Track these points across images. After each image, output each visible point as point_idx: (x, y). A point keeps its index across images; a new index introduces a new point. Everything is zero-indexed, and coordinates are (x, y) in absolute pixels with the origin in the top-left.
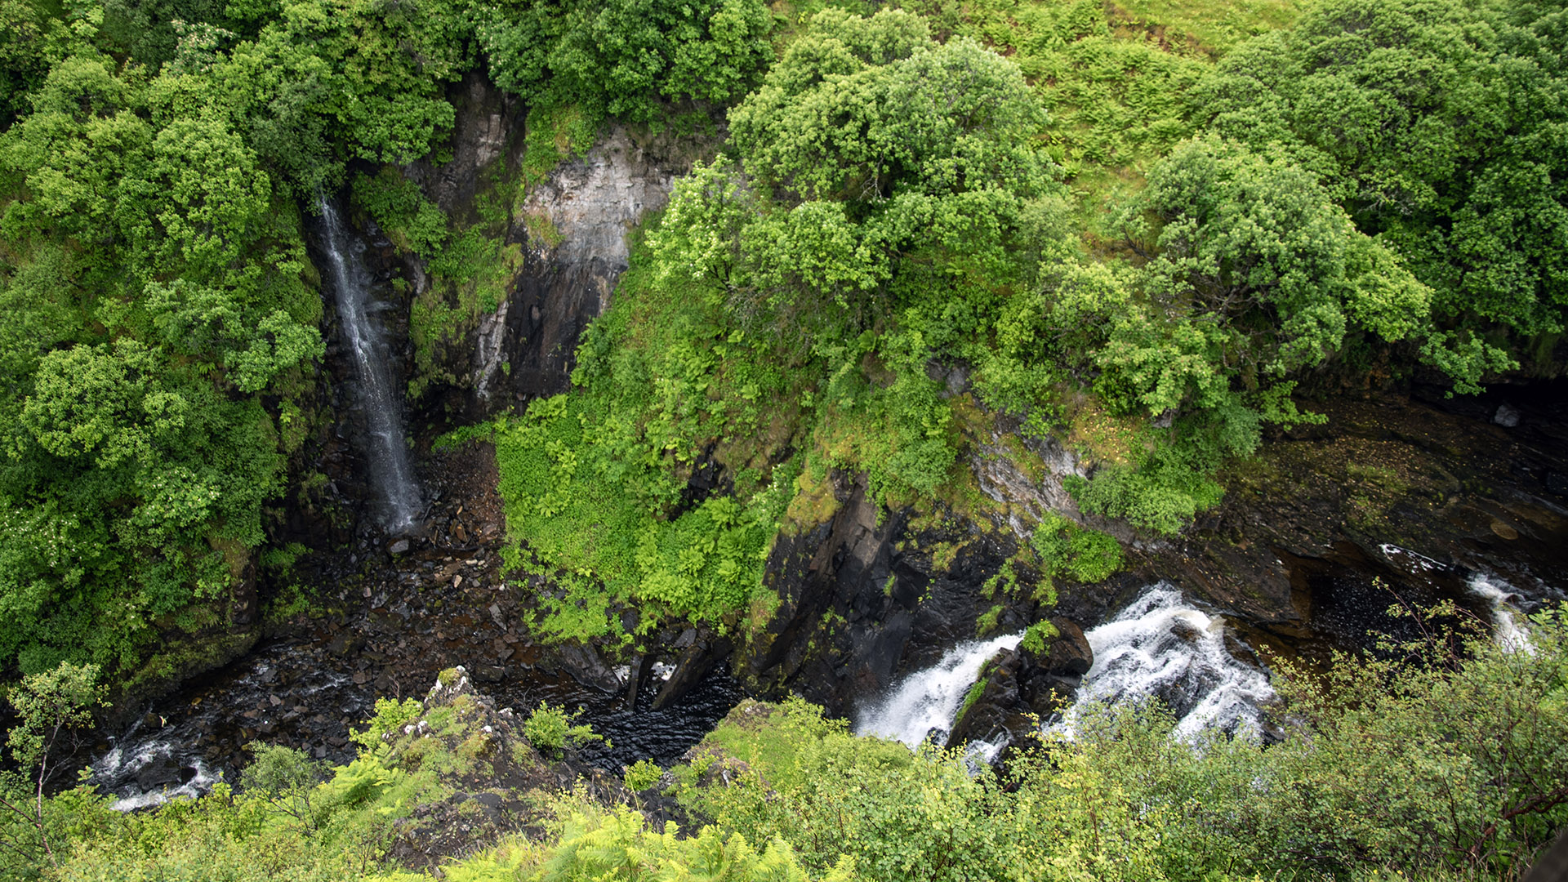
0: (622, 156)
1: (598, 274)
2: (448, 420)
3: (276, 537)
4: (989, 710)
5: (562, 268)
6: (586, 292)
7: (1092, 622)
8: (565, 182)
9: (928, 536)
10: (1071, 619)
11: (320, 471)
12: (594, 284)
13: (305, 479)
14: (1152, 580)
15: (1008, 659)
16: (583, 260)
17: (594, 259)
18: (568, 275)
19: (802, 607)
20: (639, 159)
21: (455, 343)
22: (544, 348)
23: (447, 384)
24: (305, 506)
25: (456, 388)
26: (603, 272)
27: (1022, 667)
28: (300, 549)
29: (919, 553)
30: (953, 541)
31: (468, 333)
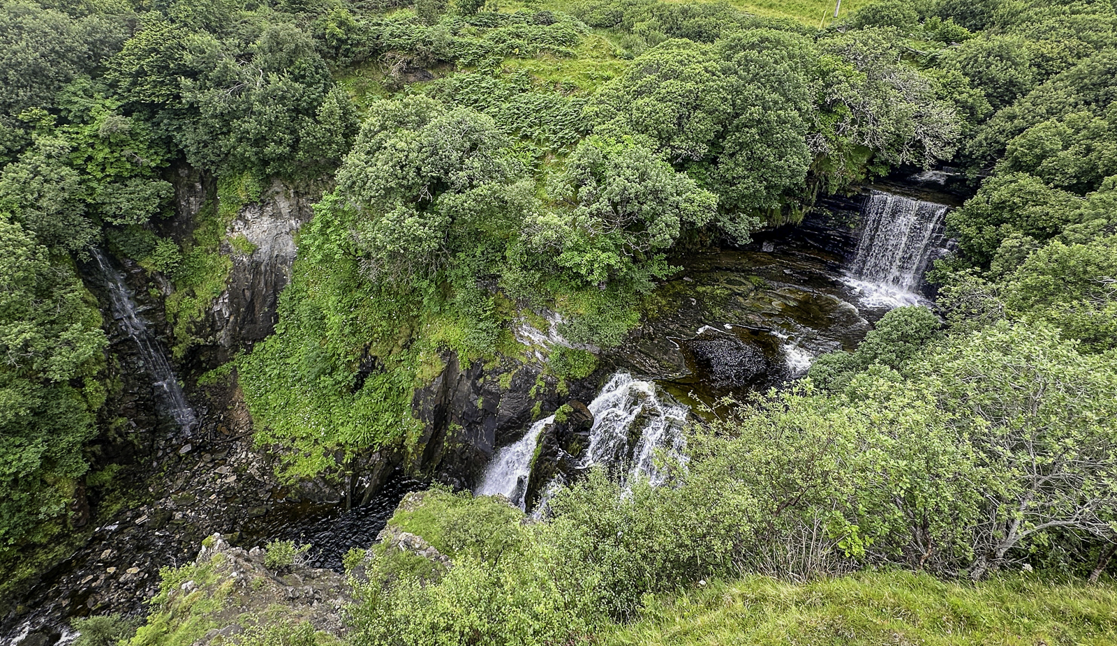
0: (282, 194)
1: (281, 264)
2: (204, 365)
3: (98, 464)
4: (546, 460)
5: (258, 264)
6: (276, 275)
7: (590, 399)
8: (248, 215)
9: (495, 372)
10: (578, 399)
11: (120, 416)
12: (280, 270)
13: (111, 423)
14: (614, 371)
15: (550, 430)
16: (271, 258)
17: (277, 256)
18: (263, 268)
19: (436, 425)
20: (292, 195)
21: (199, 320)
22: (257, 313)
23: (199, 345)
24: (115, 439)
25: (206, 346)
26: (284, 262)
27: (558, 432)
28: (115, 467)
29: (493, 383)
30: (508, 371)
31: (206, 312)
